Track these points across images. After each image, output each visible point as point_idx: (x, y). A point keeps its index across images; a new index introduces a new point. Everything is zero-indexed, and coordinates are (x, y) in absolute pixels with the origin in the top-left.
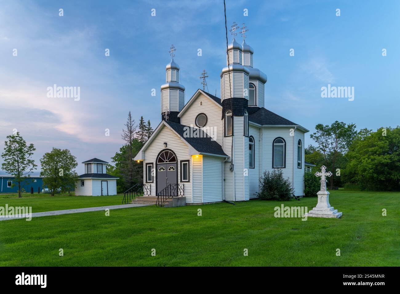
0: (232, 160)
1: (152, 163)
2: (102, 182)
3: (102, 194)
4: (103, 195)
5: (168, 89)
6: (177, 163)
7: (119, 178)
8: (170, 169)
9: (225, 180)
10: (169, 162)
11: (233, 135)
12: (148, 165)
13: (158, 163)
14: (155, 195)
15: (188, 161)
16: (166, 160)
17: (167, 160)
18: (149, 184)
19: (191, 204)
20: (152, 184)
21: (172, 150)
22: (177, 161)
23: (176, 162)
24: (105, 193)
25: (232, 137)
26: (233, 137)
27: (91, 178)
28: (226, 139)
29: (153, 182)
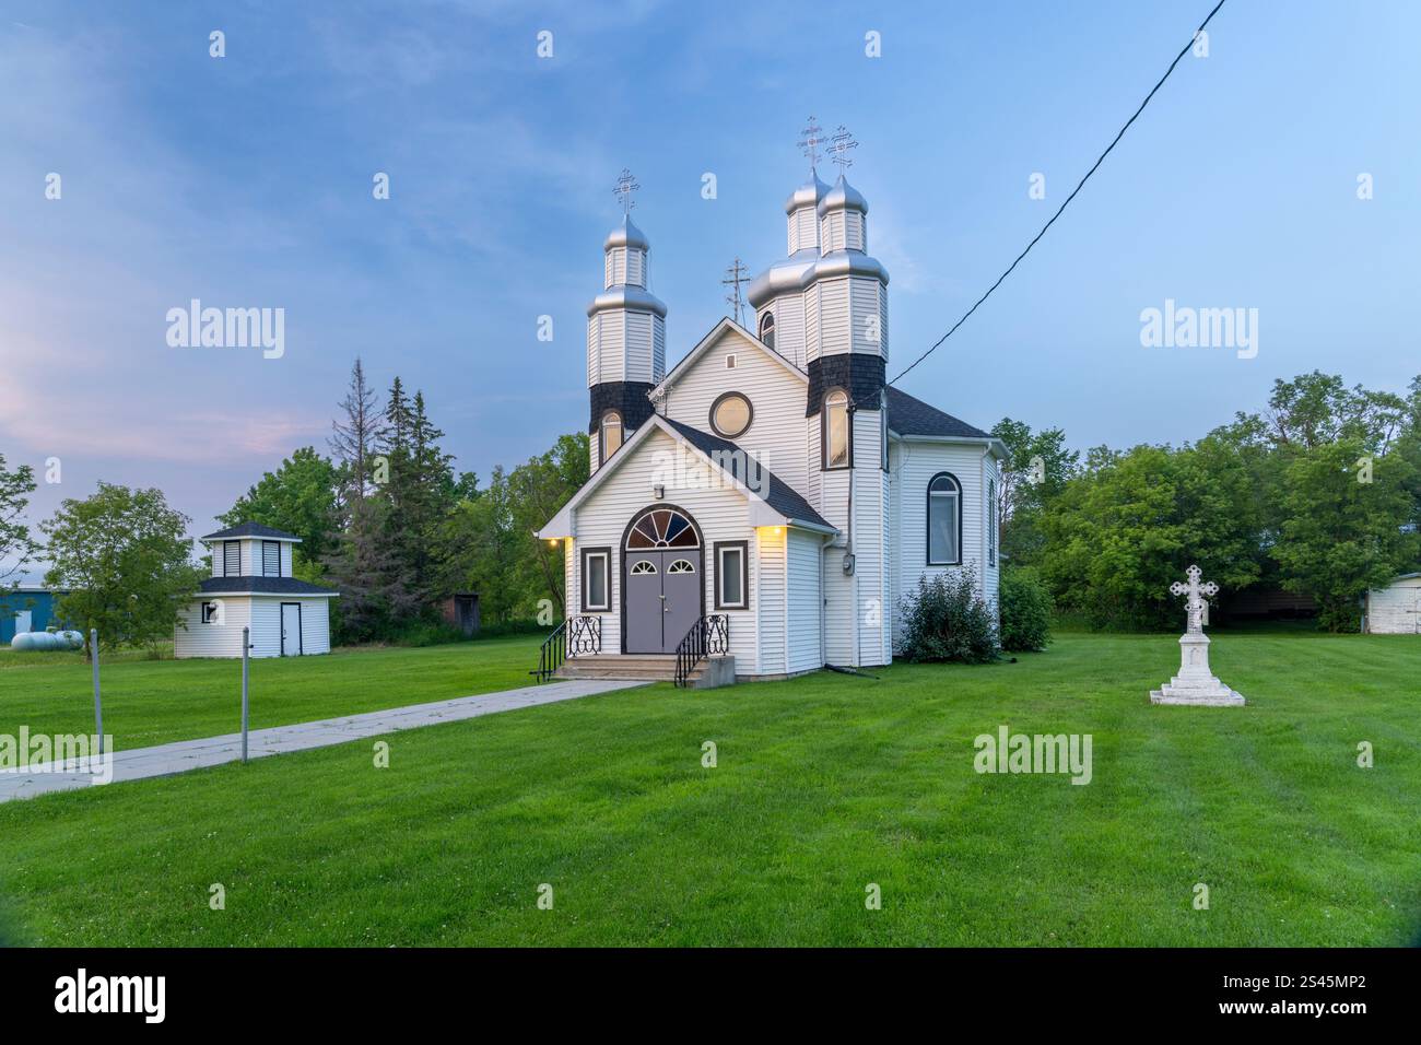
0: (850, 540)
1: (608, 550)
2: (284, 606)
3: (282, 652)
4: (285, 653)
5: (620, 310)
6: (702, 550)
7: (338, 594)
8: (673, 569)
9: (825, 601)
10: (671, 545)
11: (851, 466)
12: (588, 555)
13: (627, 549)
14: (619, 652)
15: (744, 544)
16: (660, 541)
17: (664, 540)
18: (597, 615)
19: (752, 679)
20: (605, 616)
21: (685, 507)
22: (702, 542)
23: (698, 547)
24: (292, 648)
25: (848, 471)
26: (851, 473)
27: (249, 593)
28: (827, 477)
29: (609, 610)
